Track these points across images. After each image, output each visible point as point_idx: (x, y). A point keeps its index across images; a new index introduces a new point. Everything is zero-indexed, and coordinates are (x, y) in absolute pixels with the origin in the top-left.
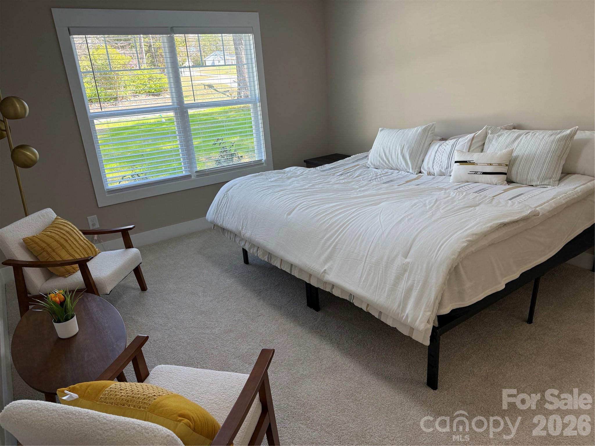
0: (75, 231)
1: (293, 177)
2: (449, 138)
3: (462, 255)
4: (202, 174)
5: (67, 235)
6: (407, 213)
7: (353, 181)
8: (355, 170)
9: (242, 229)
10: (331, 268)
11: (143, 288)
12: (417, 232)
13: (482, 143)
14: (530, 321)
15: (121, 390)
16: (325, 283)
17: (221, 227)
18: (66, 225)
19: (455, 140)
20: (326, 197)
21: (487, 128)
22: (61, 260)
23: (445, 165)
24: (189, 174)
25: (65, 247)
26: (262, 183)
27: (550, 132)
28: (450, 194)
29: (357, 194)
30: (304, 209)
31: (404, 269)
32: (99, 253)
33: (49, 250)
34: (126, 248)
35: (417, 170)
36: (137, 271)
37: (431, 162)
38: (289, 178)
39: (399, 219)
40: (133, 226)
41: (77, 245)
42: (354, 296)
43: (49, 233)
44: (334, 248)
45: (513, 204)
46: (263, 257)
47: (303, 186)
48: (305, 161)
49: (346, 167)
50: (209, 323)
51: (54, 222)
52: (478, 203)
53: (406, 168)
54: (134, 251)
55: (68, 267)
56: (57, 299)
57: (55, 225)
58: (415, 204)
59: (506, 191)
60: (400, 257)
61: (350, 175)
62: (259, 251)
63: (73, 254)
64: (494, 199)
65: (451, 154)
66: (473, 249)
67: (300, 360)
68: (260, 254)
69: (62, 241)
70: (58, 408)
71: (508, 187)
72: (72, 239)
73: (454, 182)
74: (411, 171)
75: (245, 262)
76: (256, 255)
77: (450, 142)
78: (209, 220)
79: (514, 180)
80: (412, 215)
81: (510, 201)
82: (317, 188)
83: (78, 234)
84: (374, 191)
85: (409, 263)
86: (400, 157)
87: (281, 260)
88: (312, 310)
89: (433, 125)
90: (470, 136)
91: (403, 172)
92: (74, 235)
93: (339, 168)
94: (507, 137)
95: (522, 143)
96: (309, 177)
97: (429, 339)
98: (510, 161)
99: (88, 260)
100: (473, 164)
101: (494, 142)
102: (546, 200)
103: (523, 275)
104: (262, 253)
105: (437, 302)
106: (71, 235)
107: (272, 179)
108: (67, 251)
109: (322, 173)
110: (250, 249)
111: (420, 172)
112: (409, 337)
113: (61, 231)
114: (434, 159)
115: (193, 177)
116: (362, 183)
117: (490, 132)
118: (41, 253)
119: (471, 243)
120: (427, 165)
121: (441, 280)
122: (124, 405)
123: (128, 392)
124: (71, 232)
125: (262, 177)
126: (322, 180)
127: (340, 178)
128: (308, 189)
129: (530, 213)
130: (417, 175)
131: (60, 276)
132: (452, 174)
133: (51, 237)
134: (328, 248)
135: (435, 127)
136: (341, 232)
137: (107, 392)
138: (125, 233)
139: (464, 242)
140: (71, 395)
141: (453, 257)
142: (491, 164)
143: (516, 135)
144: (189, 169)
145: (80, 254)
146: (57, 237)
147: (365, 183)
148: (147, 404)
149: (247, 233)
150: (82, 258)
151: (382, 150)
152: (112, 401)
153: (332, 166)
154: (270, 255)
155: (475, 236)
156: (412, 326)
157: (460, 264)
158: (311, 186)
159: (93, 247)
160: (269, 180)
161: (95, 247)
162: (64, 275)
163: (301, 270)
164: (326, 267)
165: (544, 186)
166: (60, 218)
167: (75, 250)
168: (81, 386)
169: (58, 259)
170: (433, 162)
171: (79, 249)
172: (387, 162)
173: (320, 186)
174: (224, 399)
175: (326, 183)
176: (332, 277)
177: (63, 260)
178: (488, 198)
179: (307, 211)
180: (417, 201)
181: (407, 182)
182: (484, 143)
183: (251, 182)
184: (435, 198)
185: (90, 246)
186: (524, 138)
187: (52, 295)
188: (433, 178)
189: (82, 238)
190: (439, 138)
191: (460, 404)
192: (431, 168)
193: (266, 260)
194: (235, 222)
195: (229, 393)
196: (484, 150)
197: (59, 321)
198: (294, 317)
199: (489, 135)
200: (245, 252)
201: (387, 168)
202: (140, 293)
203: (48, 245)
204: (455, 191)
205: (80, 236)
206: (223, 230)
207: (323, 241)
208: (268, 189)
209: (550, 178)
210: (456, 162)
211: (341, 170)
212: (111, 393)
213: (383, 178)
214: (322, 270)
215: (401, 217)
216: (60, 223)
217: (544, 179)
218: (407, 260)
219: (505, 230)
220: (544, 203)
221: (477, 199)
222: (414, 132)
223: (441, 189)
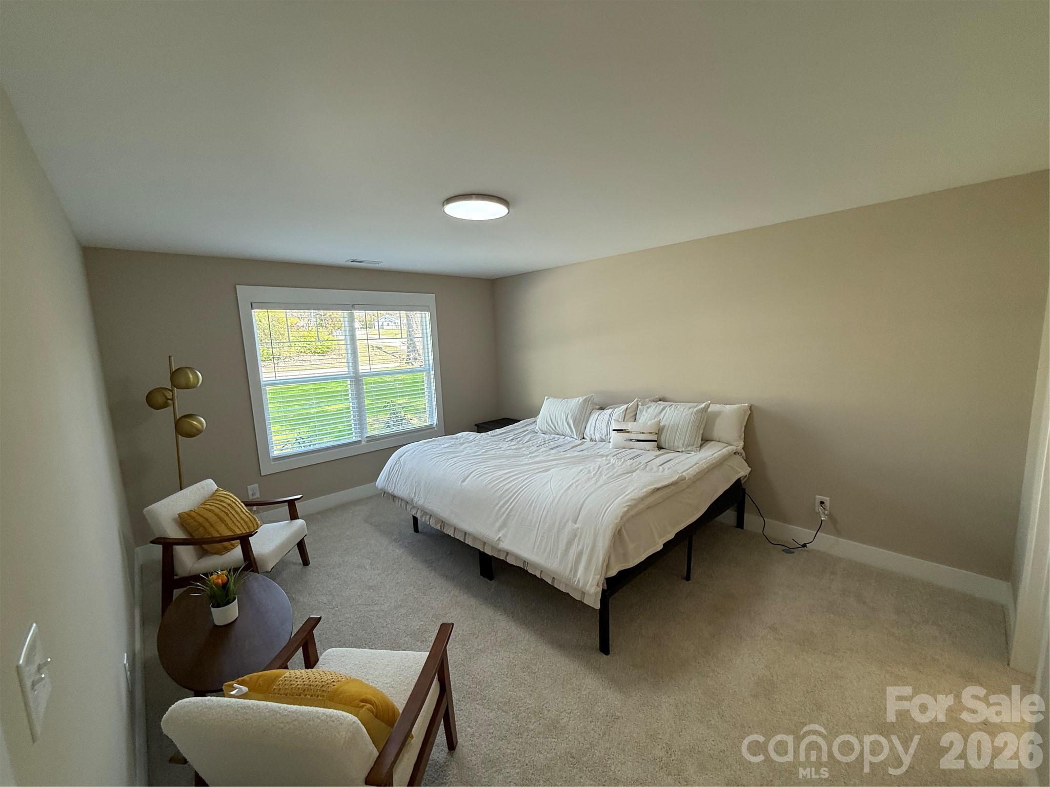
0: (237, 503)
1: (466, 442)
2: (607, 407)
3: (625, 519)
4: (372, 439)
5: (229, 508)
6: (575, 480)
7: (522, 448)
8: (525, 435)
9: (415, 496)
10: (505, 536)
11: (306, 562)
12: (585, 497)
13: (634, 413)
14: (688, 578)
15: (296, 678)
16: (500, 551)
17: (392, 495)
18: (227, 497)
19: (611, 410)
20: (499, 464)
21: (637, 400)
22: (219, 535)
23: (604, 431)
24: (360, 439)
25: (225, 521)
26: (435, 450)
27: (689, 405)
28: (610, 461)
29: (528, 460)
30: (478, 475)
31: (574, 535)
32: (261, 526)
33: (207, 525)
34: (291, 519)
35: (581, 436)
36: (301, 545)
37: (592, 429)
38: (461, 444)
39: (568, 485)
40: (301, 496)
41: (238, 518)
42: (528, 563)
43: (208, 506)
44: (508, 515)
45: (664, 469)
46: (436, 525)
47: (476, 452)
48: (476, 425)
49: (516, 432)
50: (377, 598)
51: (214, 494)
52: (634, 469)
53: (570, 433)
54: (300, 522)
55: (226, 544)
56: (220, 581)
57: (216, 498)
58: (581, 471)
59: (657, 456)
60: (570, 522)
61: (520, 441)
62: (431, 519)
63: (233, 528)
64: (647, 465)
65: (609, 422)
66: (633, 513)
67: (475, 634)
68: (432, 523)
69: (222, 515)
70: (233, 703)
71: (659, 453)
72: (233, 512)
73: (613, 448)
74: (575, 437)
75: (414, 531)
76: (428, 523)
77: (608, 412)
78: (379, 487)
79: (664, 446)
80: (579, 482)
81: (661, 467)
82: (490, 454)
83: (241, 507)
84: (544, 458)
85: (578, 528)
86: (565, 424)
87: (455, 528)
88: (486, 579)
89: (592, 396)
90: (624, 407)
91: (569, 438)
92: (236, 508)
93: (509, 433)
94: (654, 409)
95: (667, 415)
96: (481, 442)
97: (599, 602)
98: (659, 430)
99: (252, 535)
100: (628, 432)
101: (644, 412)
102: (691, 465)
103: (677, 534)
104: (434, 521)
105: (605, 565)
106: (232, 507)
107: (446, 445)
108: (227, 525)
109: (494, 439)
110: (422, 517)
111: (584, 438)
112: (581, 601)
113: (223, 504)
114: (595, 427)
115: (363, 443)
116: (532, 449)
117: (640, 404)
118: (197, 529)
119: (631, 507)
120: (589, 432)
121: (607, 543)
122: (300, 695)
123: (304, 680)
124: (233, 505)
125: (435, 443)
126: (495, 446)
127: (511, 444)
128: (481, 455)
129: (678, 478)
130: (581, 441)
131: (216, 554)
132: (611, 440)
133: (210, 510)
134: (502, 516)
135: (594, 399)
136: (515, 499)
137: (281, 683)
138: (291, 504)
139: (624, 507)
140: (239, 688)
141: (617, 521)
142: (643, 433)
143: (662, 407)
144: (360, 434)
145: (241, 528)
146: (217, 511)
147: (534, 448)
148: (326, 691)
149: (420, 501)
150: (243, 533)
151: (549, 417)
152: (287, 691)
153: (503, 431)
154: (443, 523)
155: (633, 501)
156: (584, 590)
157: (623, 527)
158: (484, 452)
159: (255, 520)
160: (443, 446)
161: (258, 520)
162: (219, 553)
163: (475, 538)
164: (500, 535)
165: (688, 452)
166: (221, 489)
167: (235, 524)
168: (251, 678)
169: (216, 535)
170: (594, 429)
171: (240, 522)
172: (554, 428)
173: (493, 452)
174: (401, 681)
175: (497, 449)
176: (506, 545)
177: (222, 537)
178: (643, 465)
179: (481, 478)
180: (581, 468)
181: (573, 447)
182: (636, 414)
183: (424, 449)
184: (598, 464)
185: (252, 519)
186: (668, 410)
187: (214, 576)
188: (595, 444)
189: (244, 510)
190: (598, 407)
191: (632, 668)
192: (593, 435)
193: (439, 528)
194: (407, 490)
195: (406, 674)
196: (637, 419)
197: (218, 606)
198: (467, 588)
199: (640, 407)
200: (415, 519)
201: (554, 434)
202: (301, 569)
203: (207, 519)
204: (614, 457)
205: (242, 508)
206: (394, 497)
207: (497, 507)
208: (442, 455)
209: (693, 445)
210: (614, 430)
211: (511, 436)
212: (286, 682)
213: (551, 443)
214: (497, 539)
215: (570, 484)
216: (222, 495)
217: (688, 446)
218: (576, 526)
219: (658, 495)
220: (689, 468)
221: (634, 465)
222: (576, 402)
223: (602, 456)
